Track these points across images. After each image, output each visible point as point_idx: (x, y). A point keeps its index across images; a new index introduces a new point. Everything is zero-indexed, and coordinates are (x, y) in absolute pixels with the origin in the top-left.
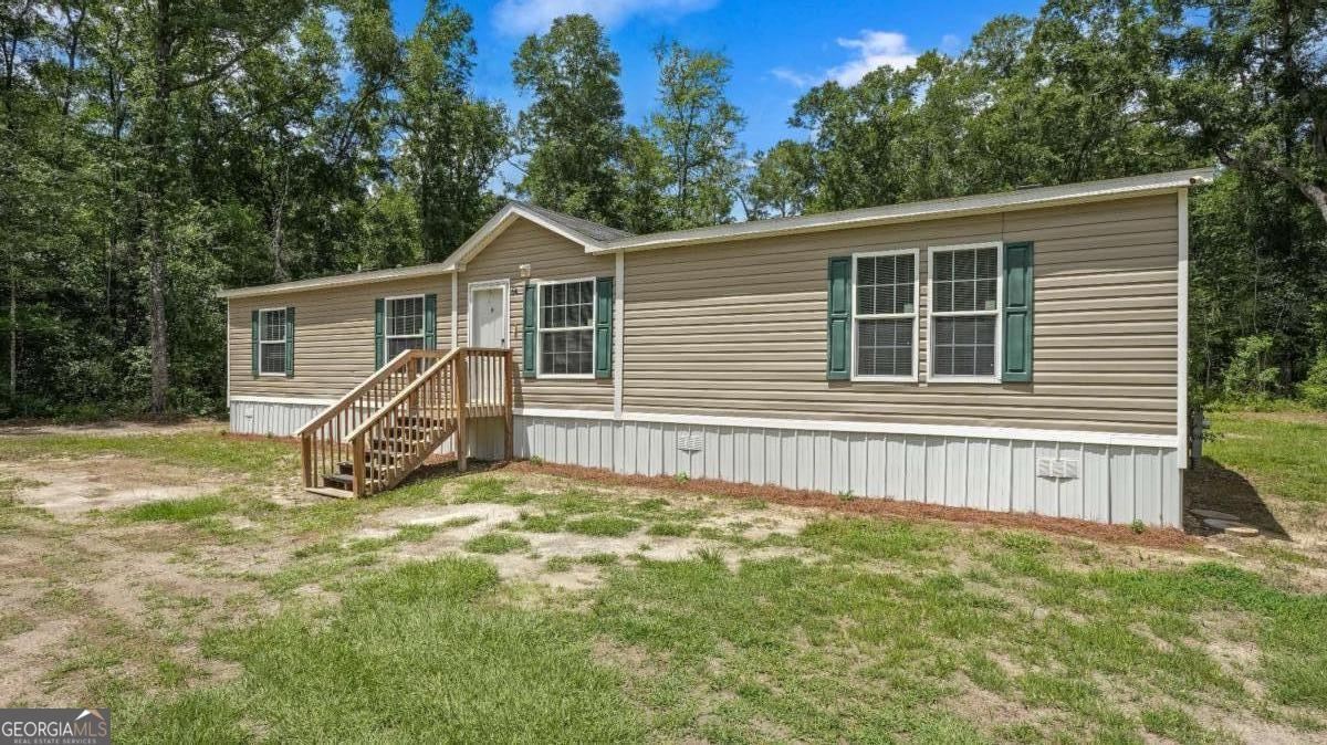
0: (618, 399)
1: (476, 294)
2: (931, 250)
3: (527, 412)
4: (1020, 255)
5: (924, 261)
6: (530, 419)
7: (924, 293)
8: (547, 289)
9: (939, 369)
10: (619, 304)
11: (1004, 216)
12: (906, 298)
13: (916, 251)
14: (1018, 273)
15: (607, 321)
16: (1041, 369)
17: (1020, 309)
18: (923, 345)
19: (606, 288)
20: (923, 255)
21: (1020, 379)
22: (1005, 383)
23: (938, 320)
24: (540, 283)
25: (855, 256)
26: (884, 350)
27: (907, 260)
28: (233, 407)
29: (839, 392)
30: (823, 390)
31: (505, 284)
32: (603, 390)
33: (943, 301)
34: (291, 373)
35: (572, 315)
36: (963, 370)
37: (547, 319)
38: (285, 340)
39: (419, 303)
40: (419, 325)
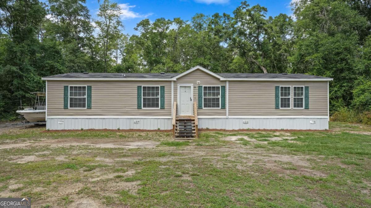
0: (227, 111)
1: (181, 87)
2: (293, 86)
3: (200, 117)
4: (307, 88)
5: (292, 88)
7: (292, 93)
8: (205, 88)
9: (295, 106)
10: (227, 92)
11: (304, 82)
12: (289, 94)
13: (290, 86)
14: (306, 91)
15: (224, 96)
16: (310, 106)
17: (307, 96)
18: (292, 102)
19: (224, 88)
20: (292, 87)
21: (307, 107)
22: (305, 109)
23: (294, 98)
24: (204, 86)
25: (280, 86)
26: (285, 103)
27: (289, 88)
28: (48, 120)
29: (277, 111)
30: (274, 111)
31: (192, 85)
32: (222, 111)
33: (295, 95)
34: (89, 107)
35: (214, 94)
36: (298, 107)
37: (205, 94)
38: (86, 97)
39: (157, 88)
40: (157, 94)
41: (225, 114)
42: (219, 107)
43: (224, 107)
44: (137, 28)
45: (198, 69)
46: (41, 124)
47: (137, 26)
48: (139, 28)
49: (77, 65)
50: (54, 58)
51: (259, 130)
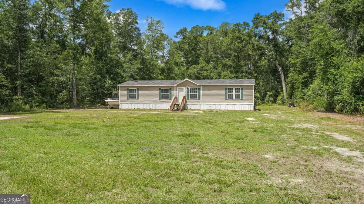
0: (201, 101)
1: (179, 89)
3: (188, 103)
4: (242, 89)
6: (188, 104)
7: (234, 91)
8: (190, 89)
9: (235, 98)
10: (201, 91)
11: (241, 86)
12: (233, 92)
13: (233, 88)
14: (242, 90)
15: (199, 93)
16: (244, 98)
17: (242, 93)
18: (234, 96)
19: (199, 89)
20: (234, 88)
21: (242, 99)
22: (241, 99)
23: (235, 94)
24: (190, 88)
25: (228, 88)
26: (231, 97)
27: (233, 89)
28: (121, 104)
29: (227, 101)
30: (225, 100)
31: (184, 88)
32: (199, 100)
33: (236, 92)
34: (138, 99)
35: (195, 92)
36: (237, 98)
37: (190, 92)
38: (136, 93)
39: (168, 89)
40: (168, 92)
41: (200, 102)
42: (197, 98)
43: (199, 99)
44: (177, 36)
45: (187, 80)
46: (116, 107)
47: (177, 35)
48: (178, 36)
49: (133, 70)
50: (119, 67)
51: (217, 110)
